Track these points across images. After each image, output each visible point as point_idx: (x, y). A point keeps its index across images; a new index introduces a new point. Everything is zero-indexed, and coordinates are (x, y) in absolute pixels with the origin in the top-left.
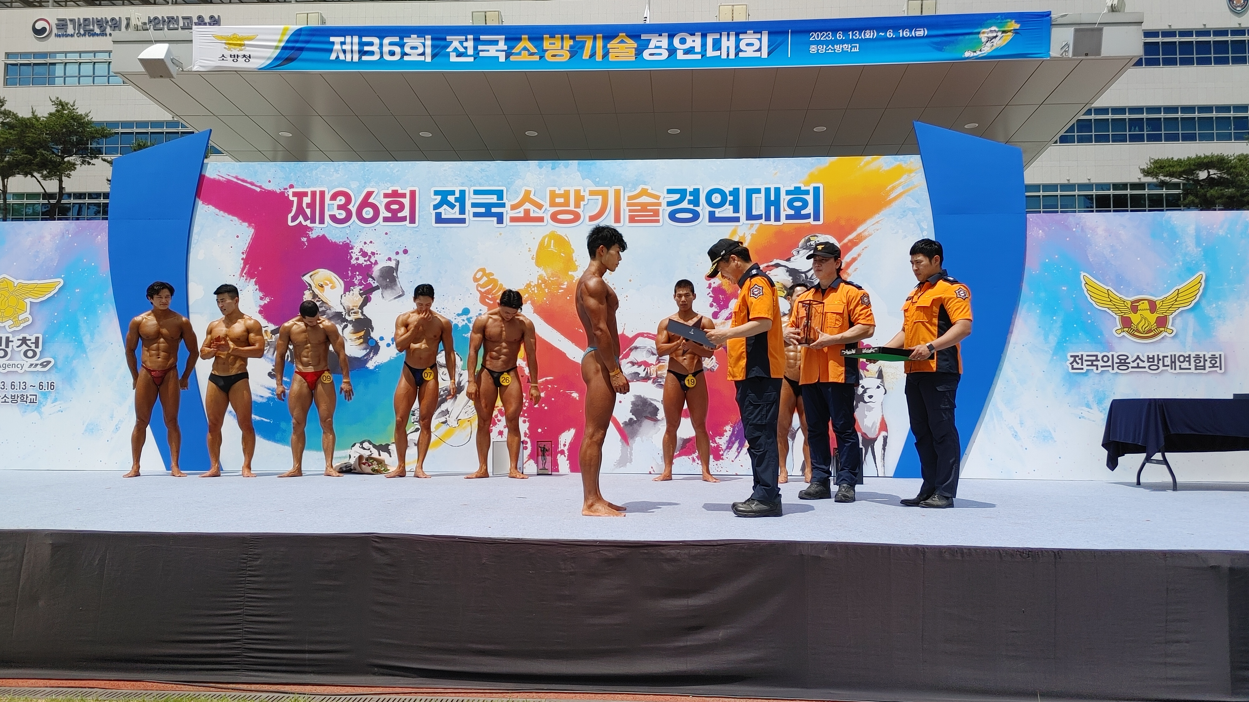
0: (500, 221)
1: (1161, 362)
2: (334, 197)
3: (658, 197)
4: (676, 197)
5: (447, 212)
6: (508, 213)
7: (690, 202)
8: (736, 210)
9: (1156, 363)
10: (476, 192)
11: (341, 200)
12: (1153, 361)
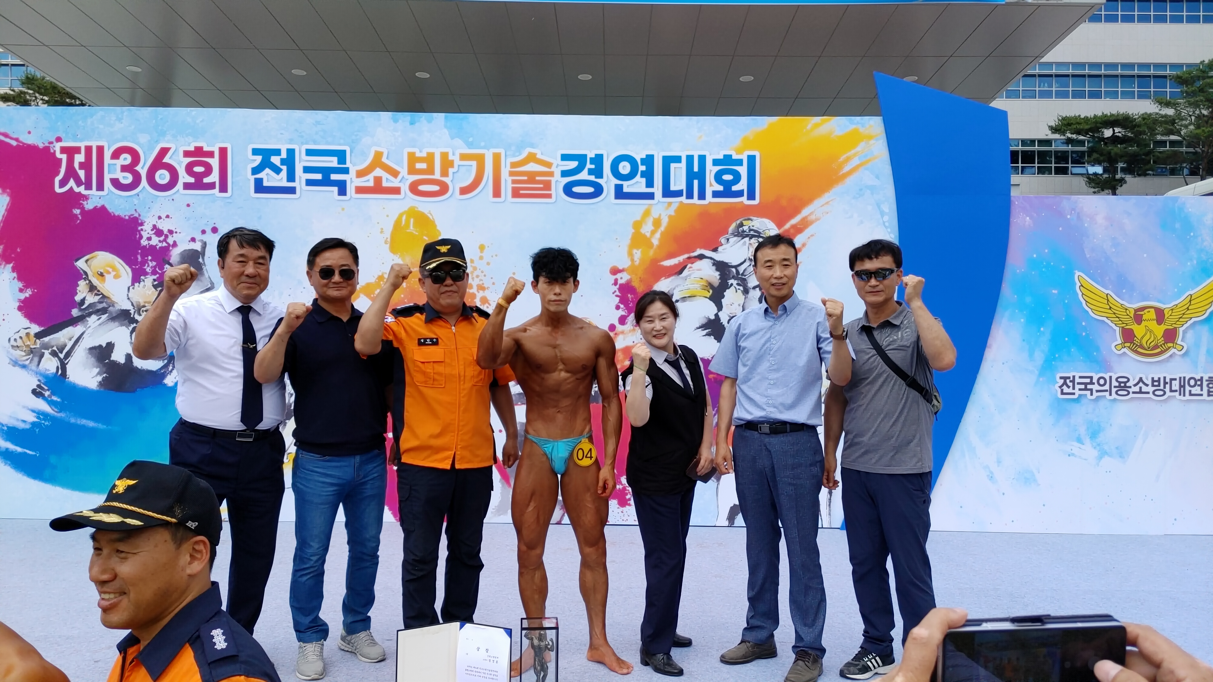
0: (342, 191)
1: (1168, 386)
2: (116, 155)
3: (549, 165)
4: (573, 164)
5: (269, 178)
6: (352, 181)
7: (591, 172)
8: (650, 183)
9: (1162, 387)
10: (309, 153)
11: (126, 159)
12: (1159, 385)
